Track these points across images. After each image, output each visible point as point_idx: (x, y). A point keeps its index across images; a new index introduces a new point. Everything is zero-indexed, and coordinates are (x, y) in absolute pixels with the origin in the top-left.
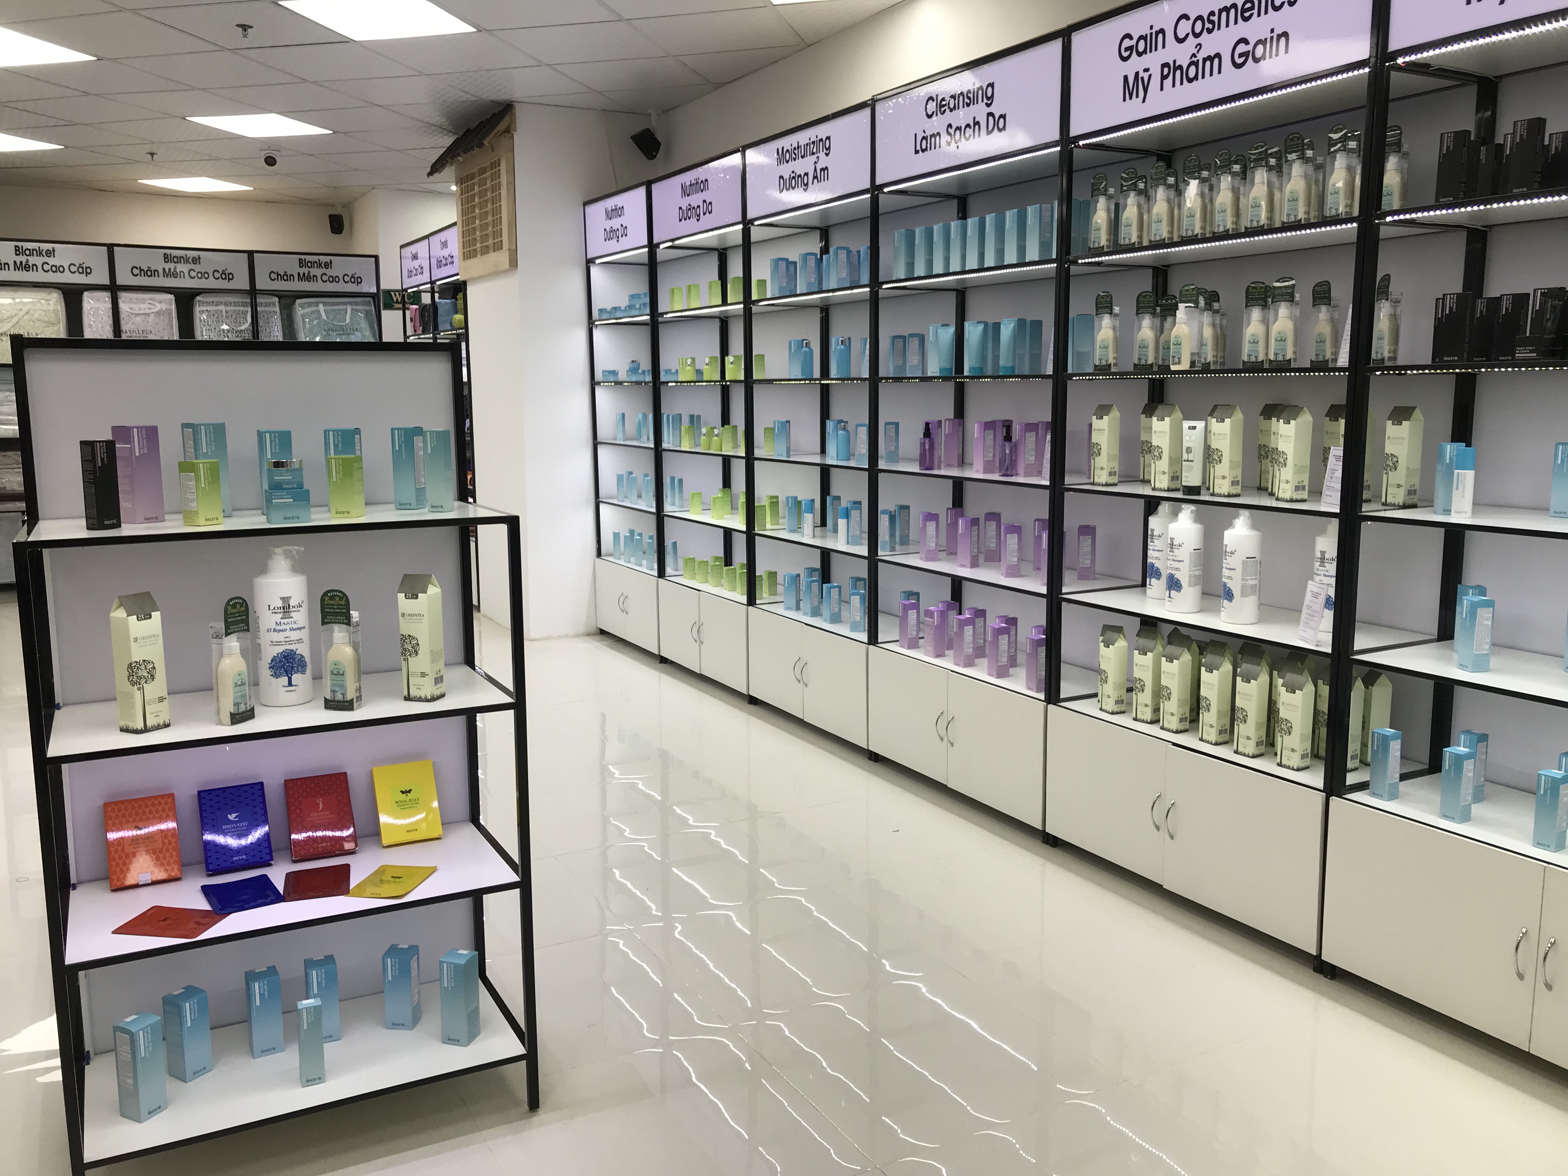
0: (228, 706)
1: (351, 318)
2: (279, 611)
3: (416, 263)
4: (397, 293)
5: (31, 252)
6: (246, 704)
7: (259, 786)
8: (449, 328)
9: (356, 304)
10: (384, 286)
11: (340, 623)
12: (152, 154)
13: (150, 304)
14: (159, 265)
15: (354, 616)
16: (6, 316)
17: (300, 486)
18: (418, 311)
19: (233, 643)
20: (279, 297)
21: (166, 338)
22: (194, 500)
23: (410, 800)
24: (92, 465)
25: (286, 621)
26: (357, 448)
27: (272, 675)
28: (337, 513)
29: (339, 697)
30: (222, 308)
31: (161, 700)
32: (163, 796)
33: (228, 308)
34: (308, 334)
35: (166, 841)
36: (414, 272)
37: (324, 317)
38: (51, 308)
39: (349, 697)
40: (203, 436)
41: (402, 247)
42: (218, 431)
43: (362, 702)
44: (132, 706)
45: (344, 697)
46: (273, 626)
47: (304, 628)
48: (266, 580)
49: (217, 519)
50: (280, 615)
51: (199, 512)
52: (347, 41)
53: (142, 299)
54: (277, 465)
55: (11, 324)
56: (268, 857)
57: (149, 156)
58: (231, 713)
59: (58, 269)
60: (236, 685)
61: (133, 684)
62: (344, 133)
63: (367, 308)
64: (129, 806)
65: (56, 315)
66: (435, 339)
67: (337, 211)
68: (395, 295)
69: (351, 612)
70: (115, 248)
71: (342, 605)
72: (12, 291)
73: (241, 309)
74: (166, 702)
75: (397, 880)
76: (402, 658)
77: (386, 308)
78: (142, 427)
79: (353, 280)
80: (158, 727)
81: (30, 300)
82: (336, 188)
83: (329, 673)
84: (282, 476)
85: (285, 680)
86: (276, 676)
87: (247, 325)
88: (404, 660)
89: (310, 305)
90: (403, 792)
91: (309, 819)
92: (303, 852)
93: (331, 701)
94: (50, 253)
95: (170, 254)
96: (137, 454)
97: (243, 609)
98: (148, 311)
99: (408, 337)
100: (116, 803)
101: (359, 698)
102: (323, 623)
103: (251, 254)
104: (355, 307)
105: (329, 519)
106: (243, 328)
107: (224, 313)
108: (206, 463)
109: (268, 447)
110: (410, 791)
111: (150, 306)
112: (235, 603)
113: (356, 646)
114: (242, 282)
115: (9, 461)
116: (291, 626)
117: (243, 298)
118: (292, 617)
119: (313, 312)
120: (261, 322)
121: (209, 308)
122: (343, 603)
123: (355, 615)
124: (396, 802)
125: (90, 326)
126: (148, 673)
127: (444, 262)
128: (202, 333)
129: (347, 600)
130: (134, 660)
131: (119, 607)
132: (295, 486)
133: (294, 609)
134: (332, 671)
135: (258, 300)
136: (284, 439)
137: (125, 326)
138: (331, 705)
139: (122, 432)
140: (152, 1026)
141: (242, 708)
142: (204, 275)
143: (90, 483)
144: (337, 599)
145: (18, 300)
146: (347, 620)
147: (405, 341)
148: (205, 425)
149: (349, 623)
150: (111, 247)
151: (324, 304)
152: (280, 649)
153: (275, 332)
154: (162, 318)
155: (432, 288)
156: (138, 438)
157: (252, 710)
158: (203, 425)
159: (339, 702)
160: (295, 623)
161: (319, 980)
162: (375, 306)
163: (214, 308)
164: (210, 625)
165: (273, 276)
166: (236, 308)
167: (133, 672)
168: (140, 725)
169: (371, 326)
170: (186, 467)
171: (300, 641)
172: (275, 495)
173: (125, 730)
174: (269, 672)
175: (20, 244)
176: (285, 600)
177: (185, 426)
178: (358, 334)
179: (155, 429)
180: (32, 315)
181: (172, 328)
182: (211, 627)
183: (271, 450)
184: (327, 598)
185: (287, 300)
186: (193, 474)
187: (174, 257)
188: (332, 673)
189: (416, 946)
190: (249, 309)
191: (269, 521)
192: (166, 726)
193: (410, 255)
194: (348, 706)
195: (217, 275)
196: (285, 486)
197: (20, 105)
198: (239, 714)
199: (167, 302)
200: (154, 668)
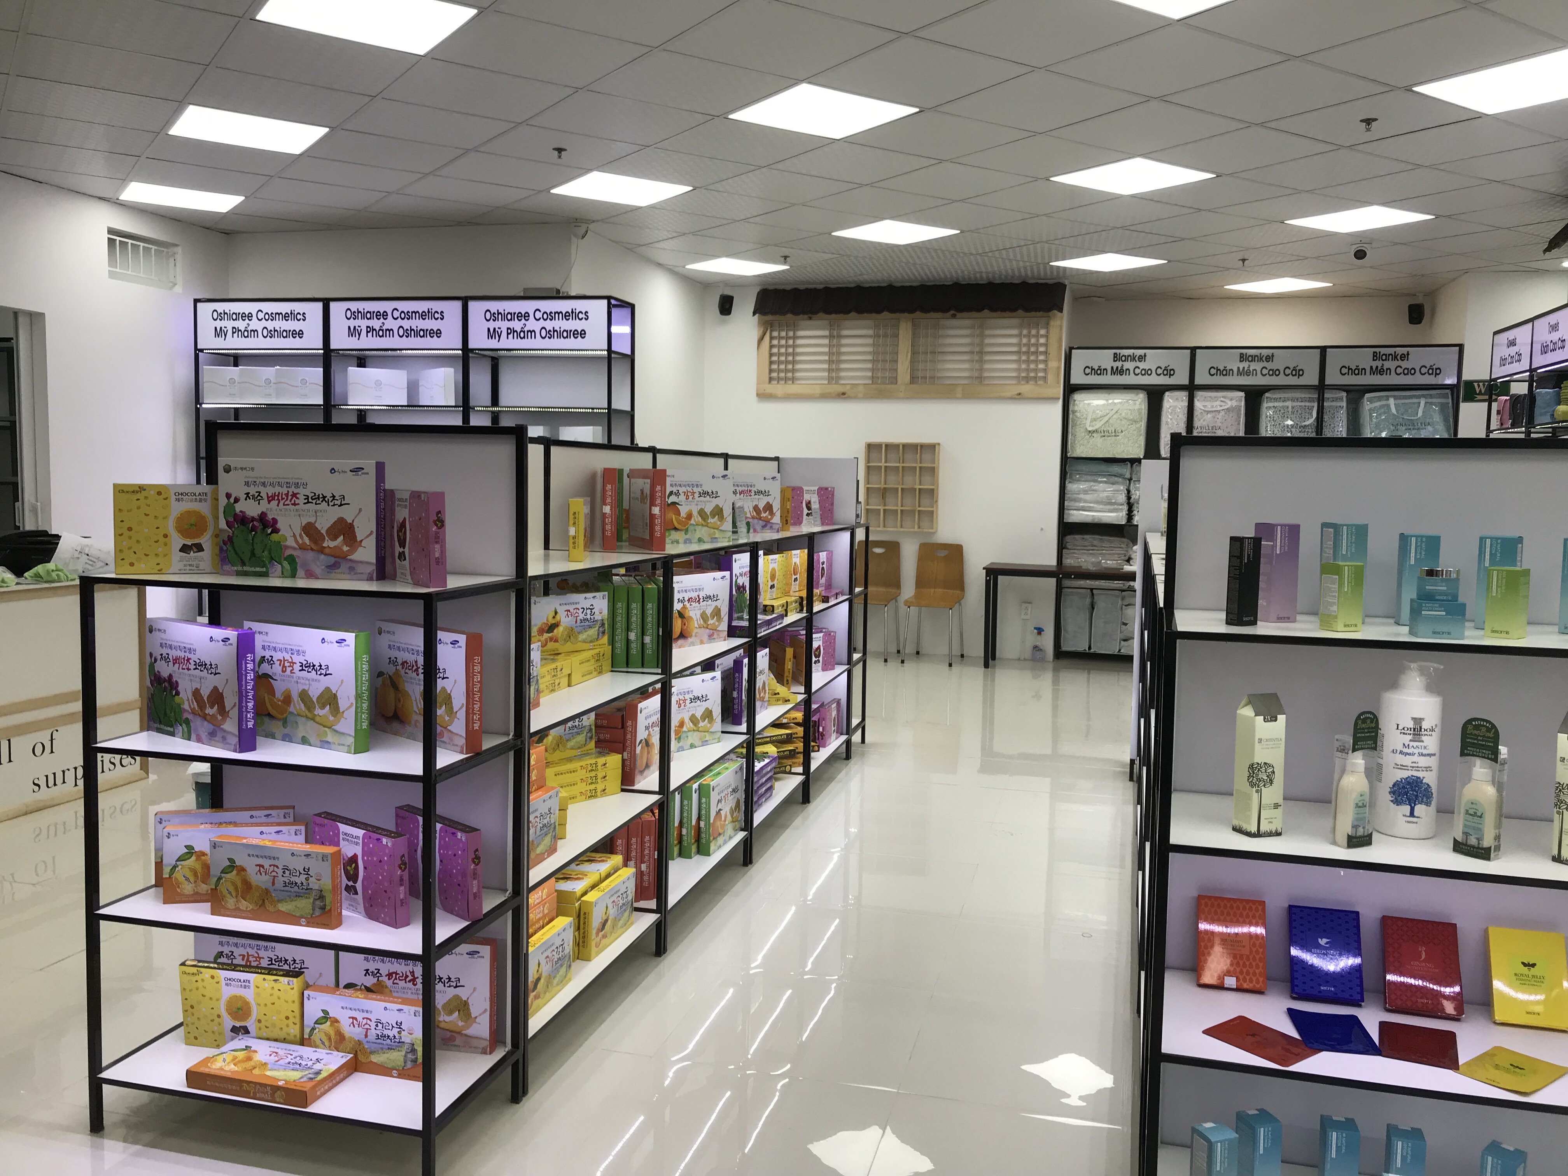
0: (1345, 826)
1: (1423, 412)
2: (1409, 732)
3: (1513, 350)
4: (1481, 384)
5: (1126, 358)
6: (1364, 828)
7: (1354, 916)
8: (1549, 420)
9: (1431, 396)
10: (1466, 377)
11: (1484, 757)
12: (1244, 260)
13: (1222, 401)
14: (1235, 365)
15: (1502, 752)
16: (1099, 416)
17: (1455, 598)
18: (1508, 403)
19: (1358, 760)
20: (1347, 391)
21: (1232, 435)
22: (1334, 603)
23: (1533, 976)
24: (1239, 561)
25: (1415, 744)
26: (1519, 559)
27: (1392, 801)
28: (1493, 631)
29: (1473, 841)
30: (1289, 404)
31: (1276, 806)
32: (1254, 902)
33: (1295, 404)
34: (1374, 429)
35: (1254, 949)
36: (1509, 360)
37: (1394, 411)
38: (1137, 407)
39: (1486, 844)
40: (1345, 536)
41: (1495, 333)
42: (1361, 532)
43: (1500, 853)
44: (1248, 808)
45: (1479, 843)
46: (1400, 747)
47: (1434, 755)
48: (1396, 697)
49: (1356, 626)
50: (1410, 737)
51: (1339, 617)
52: (1479, 116)
53: (1215, 397)
54: (1431, 573)
55: (1103, 422)
56: (1358, 997)
57: (1241, 262)
58: (1348, 835)
59: (1147, 372)
60: (1357, 806)
61: (1252, 785)
62: (1449, 216)
63: (1443, 400)
64: (1222, 904)
65: (1140, 413)
66: (1528, 433)
67: (1419, 300)
68: (1479, 386)
69: (1500, 747)
70: (1198, 351)
71: (1489, 737)
72: (1106, 393)
73: (1308, 404)
74: (1280, 810)
75: (1517, 1070)
76: (1555, 810)
77: (1466, 400)
78: (1285, 525)
79: (1430, 371)
80: (1270, 834)
81: (1120, 401)
82: (1423, 275)
83: (1463, 811)
84: (1432, 586)
85: (1406, 809)
86: (1397, 802)
87: (1311, 421)
88: (1558, 813)
89: (1380, 399)
90: (1524, 964)
91: (1409, 967)
92: (1399, 1002)
93: (1462, 844)
94: (1142, 358)
95: (1246, 354)
96: (1278, 552)
97: (1373, 725)
98: (1219, 408)
99: (1492, 432)
100: (1210, 898)
101: (1498, 848)
102: (1462, 754)
103: (1323, 349)
104: (1430, 400)
105: (1482, 637)
106: (1307, 423)
107: (1290, 409)
108: (1351, 566)
109: (1413, 551)
110: (1533, 965)
111: (1222, 404)
112: (1367, 718)
113: (1499, 787)
114: (1311, 378)
115: (1086, 543)
116: (1420, 751)
117: (1310, 393)
118: (1423, 741)
119: (1382, 406)
120: (1326, 417)
121: (1276, 404)
122: (1491, 735)
123: (1503, 750)
124: (1516, 974)
125: (1167, 423)
126: (1268, 776)
127: (1551, 346)
128: (1267, 429)
129: (1497, 733)
130: (1256, 761)
131: (1246, 705)
132: (1450, 598)
133: (1426, 732)
134: (1467, 811)
135: (1326, 396)
136: (1432, 544)
137: (1197, 423)
138: (1459, 847)
139: (1265, 530)
140: (1230, 1141)
141: (1360, 832)
142: (1275, 373)
143: (1235, 578)
144: (1484, 729)
145: (1110, 401)
146: (1493, 755)
147: (1488, 436)
148: (1347, 526)
149: (1495, 760)
150: (1193, 350)
151: (1395, 398)
152: (1405, 774)
153: (1339, 428)
154: (1231, 415)
155: (1531, 376)
156: (1281, 536)
157: (1370, 836)
158: (1345, 525)
159: (1473, 847)
160: (1425, 748)
161: (1405, 1154)
162: (1453, 399)
163: (1281, 404)
164: (1336, 737)
165: (1344, 371)
166: (1303, 404)
167: (1254, 773)
168: (1254, 829)
169: (1446, 420)
170: (1329, 569)
171: (1428, 769)
172: (1426, 606)
173: (1238, 830)
174: (1389, 797)
175: (1118, 351)
176: (1418, 721)
177: (1325, 525)
178: (1430, 428)
179: (1297, 527)
180: (1120, 414)
181: (1239, 424)
182: (1337, 740)
183: (1415, 555)
184: (1470, 727)
185: (1356, 394)
186: (1337, 577)
187: (1249, 356)
188: (1467, 812)
189: (1523, 1152)
190: (1316, 405)
191: (1411, 633)
192: (1278, 834)
193: (1506, 342)
194: (1484, 854)
195: (1288, 371)
196: (1438, 597)
197: (1140, 228)
198: (1356, 837)
199: (1237, 400)
200: (1274, 772)
